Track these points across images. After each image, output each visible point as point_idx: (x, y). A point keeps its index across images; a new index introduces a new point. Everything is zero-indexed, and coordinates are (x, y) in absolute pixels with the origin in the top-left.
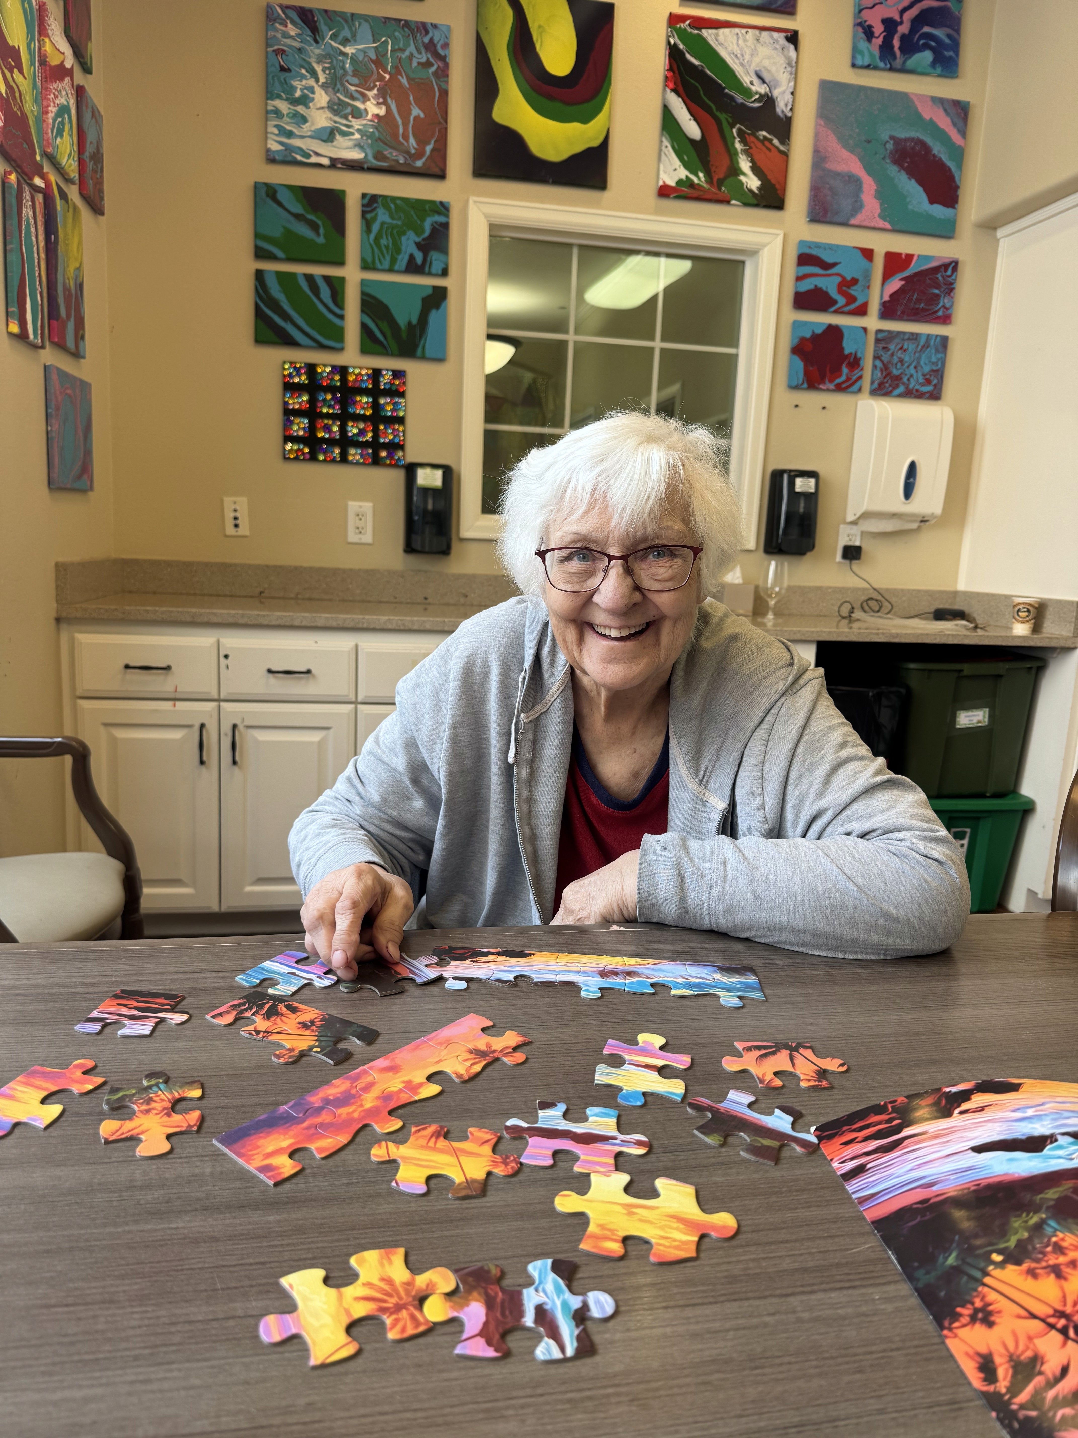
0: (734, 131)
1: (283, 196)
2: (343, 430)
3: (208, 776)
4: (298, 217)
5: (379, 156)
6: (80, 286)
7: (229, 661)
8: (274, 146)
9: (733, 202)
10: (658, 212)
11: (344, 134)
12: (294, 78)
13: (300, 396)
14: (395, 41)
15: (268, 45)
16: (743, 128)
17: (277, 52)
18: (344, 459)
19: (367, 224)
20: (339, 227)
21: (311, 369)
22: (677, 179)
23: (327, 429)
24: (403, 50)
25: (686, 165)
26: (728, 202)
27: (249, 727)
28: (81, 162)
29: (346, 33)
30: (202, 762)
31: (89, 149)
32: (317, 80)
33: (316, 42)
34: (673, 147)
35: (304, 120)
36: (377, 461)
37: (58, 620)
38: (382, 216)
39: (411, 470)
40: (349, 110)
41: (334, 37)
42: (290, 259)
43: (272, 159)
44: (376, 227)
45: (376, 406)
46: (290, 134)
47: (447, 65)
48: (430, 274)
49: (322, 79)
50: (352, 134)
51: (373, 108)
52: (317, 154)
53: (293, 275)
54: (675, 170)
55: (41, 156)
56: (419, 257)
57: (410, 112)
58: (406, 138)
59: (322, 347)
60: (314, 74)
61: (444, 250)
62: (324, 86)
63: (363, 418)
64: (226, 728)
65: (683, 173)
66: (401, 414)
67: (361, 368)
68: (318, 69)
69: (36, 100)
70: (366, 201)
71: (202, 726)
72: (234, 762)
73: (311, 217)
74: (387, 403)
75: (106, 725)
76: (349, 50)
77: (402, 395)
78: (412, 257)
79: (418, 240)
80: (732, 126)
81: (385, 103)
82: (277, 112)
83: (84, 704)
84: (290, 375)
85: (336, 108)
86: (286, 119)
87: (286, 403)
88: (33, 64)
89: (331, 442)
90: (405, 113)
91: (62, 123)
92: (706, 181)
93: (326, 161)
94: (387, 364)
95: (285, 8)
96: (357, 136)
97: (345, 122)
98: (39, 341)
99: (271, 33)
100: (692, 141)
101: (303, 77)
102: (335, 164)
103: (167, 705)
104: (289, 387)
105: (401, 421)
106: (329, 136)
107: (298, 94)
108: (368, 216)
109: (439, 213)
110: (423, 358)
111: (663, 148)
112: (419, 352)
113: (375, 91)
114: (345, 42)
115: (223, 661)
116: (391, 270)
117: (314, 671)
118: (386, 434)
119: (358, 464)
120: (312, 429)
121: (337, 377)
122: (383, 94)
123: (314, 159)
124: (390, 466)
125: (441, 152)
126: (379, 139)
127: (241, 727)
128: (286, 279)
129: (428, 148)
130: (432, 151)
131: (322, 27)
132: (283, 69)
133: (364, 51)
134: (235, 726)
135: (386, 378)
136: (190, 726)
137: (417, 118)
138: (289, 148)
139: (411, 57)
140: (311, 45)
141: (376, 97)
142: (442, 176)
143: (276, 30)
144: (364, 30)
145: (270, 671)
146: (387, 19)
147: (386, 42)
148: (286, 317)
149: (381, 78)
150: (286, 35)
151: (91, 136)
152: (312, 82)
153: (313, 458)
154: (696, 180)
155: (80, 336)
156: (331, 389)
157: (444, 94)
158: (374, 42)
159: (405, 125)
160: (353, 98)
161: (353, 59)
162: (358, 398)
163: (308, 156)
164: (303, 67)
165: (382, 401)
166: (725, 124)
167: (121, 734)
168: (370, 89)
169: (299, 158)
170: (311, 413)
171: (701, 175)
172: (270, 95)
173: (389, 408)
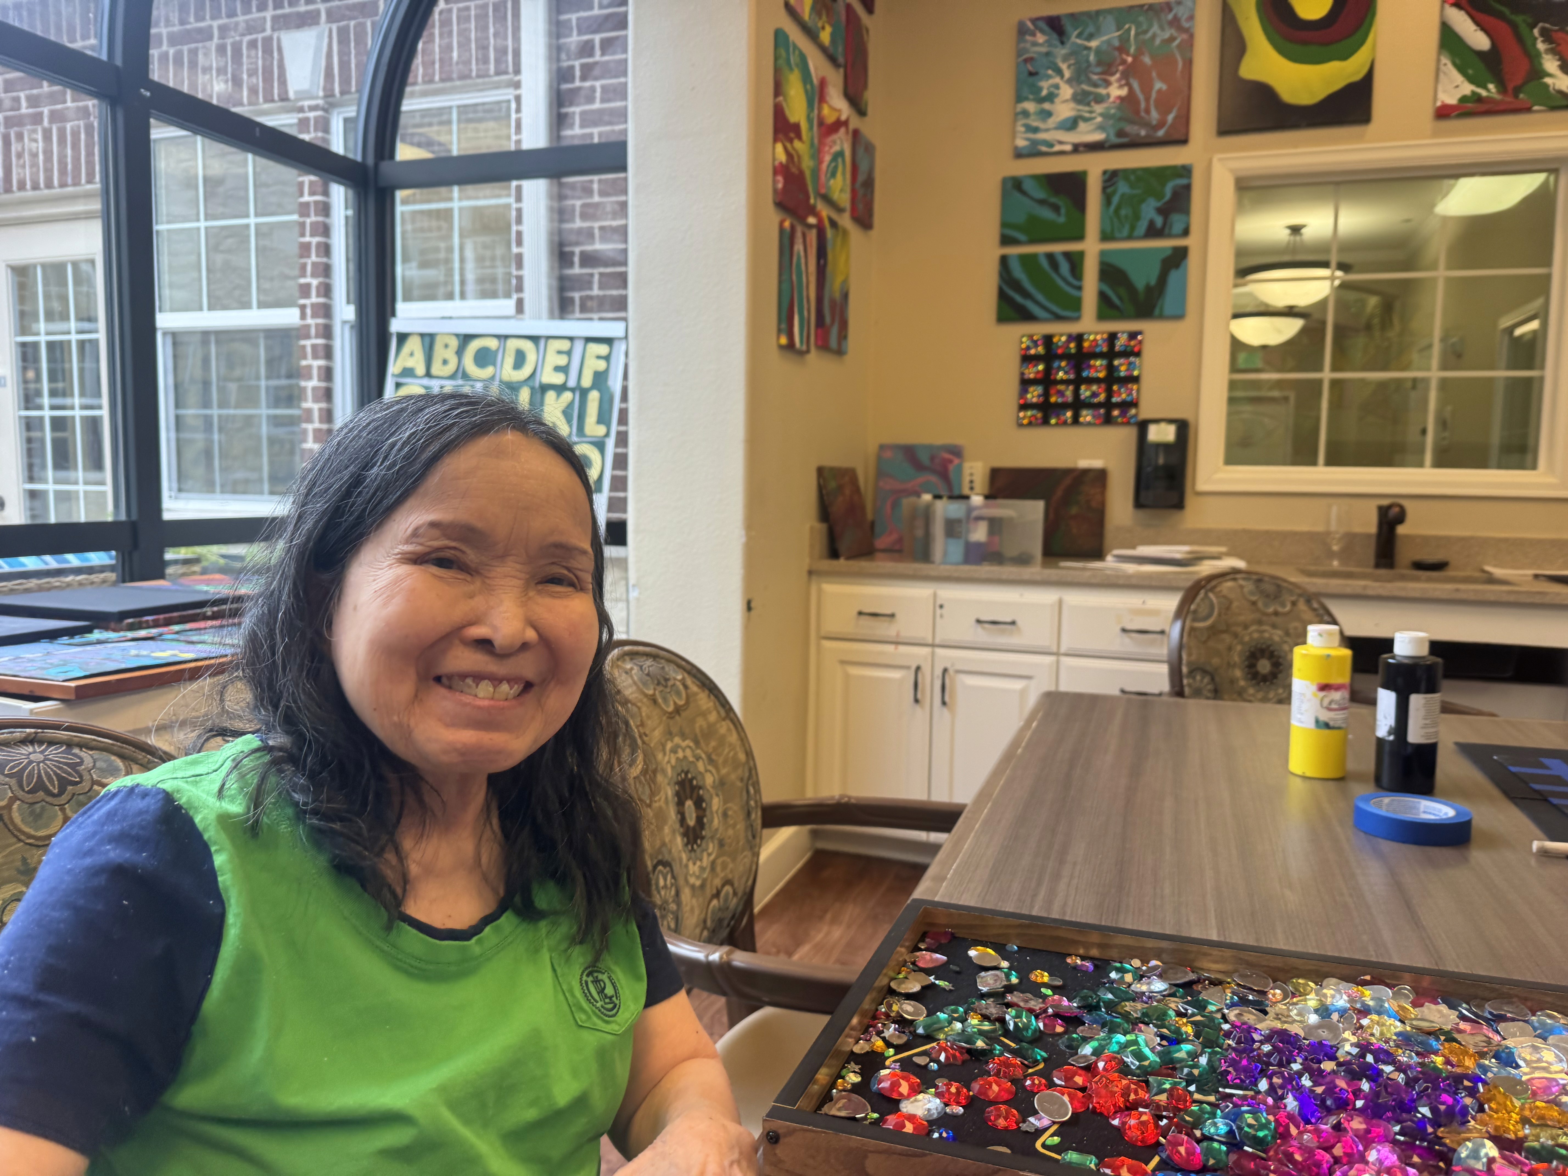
0: (1536, 32)
1: (1028, 186)
2: (1076, 393)
3: (921, 714)
4: (1042, 202)
5: (1120, 133)
6: (845, 296)
7: (944, 611)
8: (1021, 143)
9: (1536, 108)
10: (1435, 134)
11: (1086, 120)
12: (1041, 80)
13: (1036, 365)
14: (1138, 25)
15: (1019, 55)
16: (1547, 25)
17: (1026, 61)
18: (1076, 421)
19: (1107, 198)
20: (1080, 204)
21: (1048, 340)
22: (1459, 96)
23: (1061, 393)
24: (1146, 32)
25: (1471, 80)
26: (1528, 110)
27: (958, 672)
28: (854, 192)
29: (1091, 29)
30: (917, 701)
31: (861, 178)
32: (1062, 76)
33: (1062, 43)
34: (1455, 64)
35: (1049, 114)
36: (1108, 420)
37: (810, 573)
38: (1123, 188)
39: (1143, 426)
40: (1091, 97)
41: (1079, 36)
42: (1033, 241)
43: (1019, 154)
44: (1116, 200)
45: (1111, 368)
46: (1036, 130)
47: (1192, 36)
48: (1170, 236)
49: (1067, 74)
50: (1094, 118)
51: (1116, 91)
52: (1061, 143)
53: (1034, 257)
54: (1457, 87)
55: (815, 198)
56: (1159, 221)
57: (1151, 88)
58: (1148, 111)
59: (1058, 318)
60: (1060, 72)
61: (1185, 210)
62: (1069, 82)
63: (1097, 381)
64: (938, 672)
65: (1467, 88)
66: (1136, 373)
67: (1097, 333)
68: (1064, 66)
69: (812, 157)
70: (1107, 176)
71: (918, 669)
72: (944, 703)
73: (1053, 200)
74: (1121, 365)
75: (843, 662)
76: (1094, 44)
77: (1138, 354)
78: (1152, 223)
79: (1159, 204)
80: (1534, 26)
81: (1128, 84)
82: (1025, 114)
83: (827, 644)
84: (1028, 348)
85: (1081, 98)
86: (1032, 117)
87: (1022, 374)
88: (811, 128)
89: (1065, 406)
90: (1147, 88)
91: (836, 168)
92: (1499, 92)
93: (1068, 148)
94: (1123, 327)
95: (1034, 21)
96: (1099, 119)
97: (1087, 108)
98: (804, 348)
99: (1022, 45)
100: (1480, 54)
101: (1049, 77)
102: (1077, 148)
103: (890, 648)
104: (1027, 359)
105: (1136, 380)
106: (1072, 124)
107: (1044, 93)
108: (1109, 190)
109: (1180, 176)
110: (1162, 317)
111: (1442, 68)
112: (1157, 312)
113: (1118, 75)
114: (1090, 37)
115: (938, 611)
116: (1130, 237)
117: (1019, 622)
118: (1120, 394)
119: (1089, 424)
120: (1046, 394)
121: (1072, 345)
122: (1125, 75)
123: (1057, 148)
124: (1123, 424)
125: (1185, 118)
126: (1121, 119)
127: (951, 672)
128: (1028, 261)
129: (1170, 118)
130: (1175, 118)
131: (1068, 27)
132: (1031, 74)
133: (1108, 42)
134: (945, 671)
135: (1121, 342)
136: (908, 668)
137: (1159, 91)
138: (1034, 143)
139: (1154, 36)
140: (1056, 47)
141: (1119, 80)
142: (1184, 141)
143: (1026, 41)
144: (1109, 22)
145: (979, 621)
146: (1131, 8)
147: (1129, 29)
148: (1026, 295)
149: (1124, 62)
150: (1035, 44)
151: (863, 167)
152: (1057, 80)
153: (1045, 422)
154: (1484, 93)
155: (843, 335)
156: (1066, 356)
157: (1189, 64)
158: (1118, 30)
159: (1147, 100)
160: (1096, 85)
161: (1098, 51)
162: (1092, 362)
163: (1051, 145)
164: (1048, 68)
165: (1116, 363)
166: (1523, 28)
167: (854, 671)
168: (1113, 74)
169: (1044, 149)
170: (1047, 381)
171: (1491, 86)
172: (1020, 98)
173: (1123, 368)
